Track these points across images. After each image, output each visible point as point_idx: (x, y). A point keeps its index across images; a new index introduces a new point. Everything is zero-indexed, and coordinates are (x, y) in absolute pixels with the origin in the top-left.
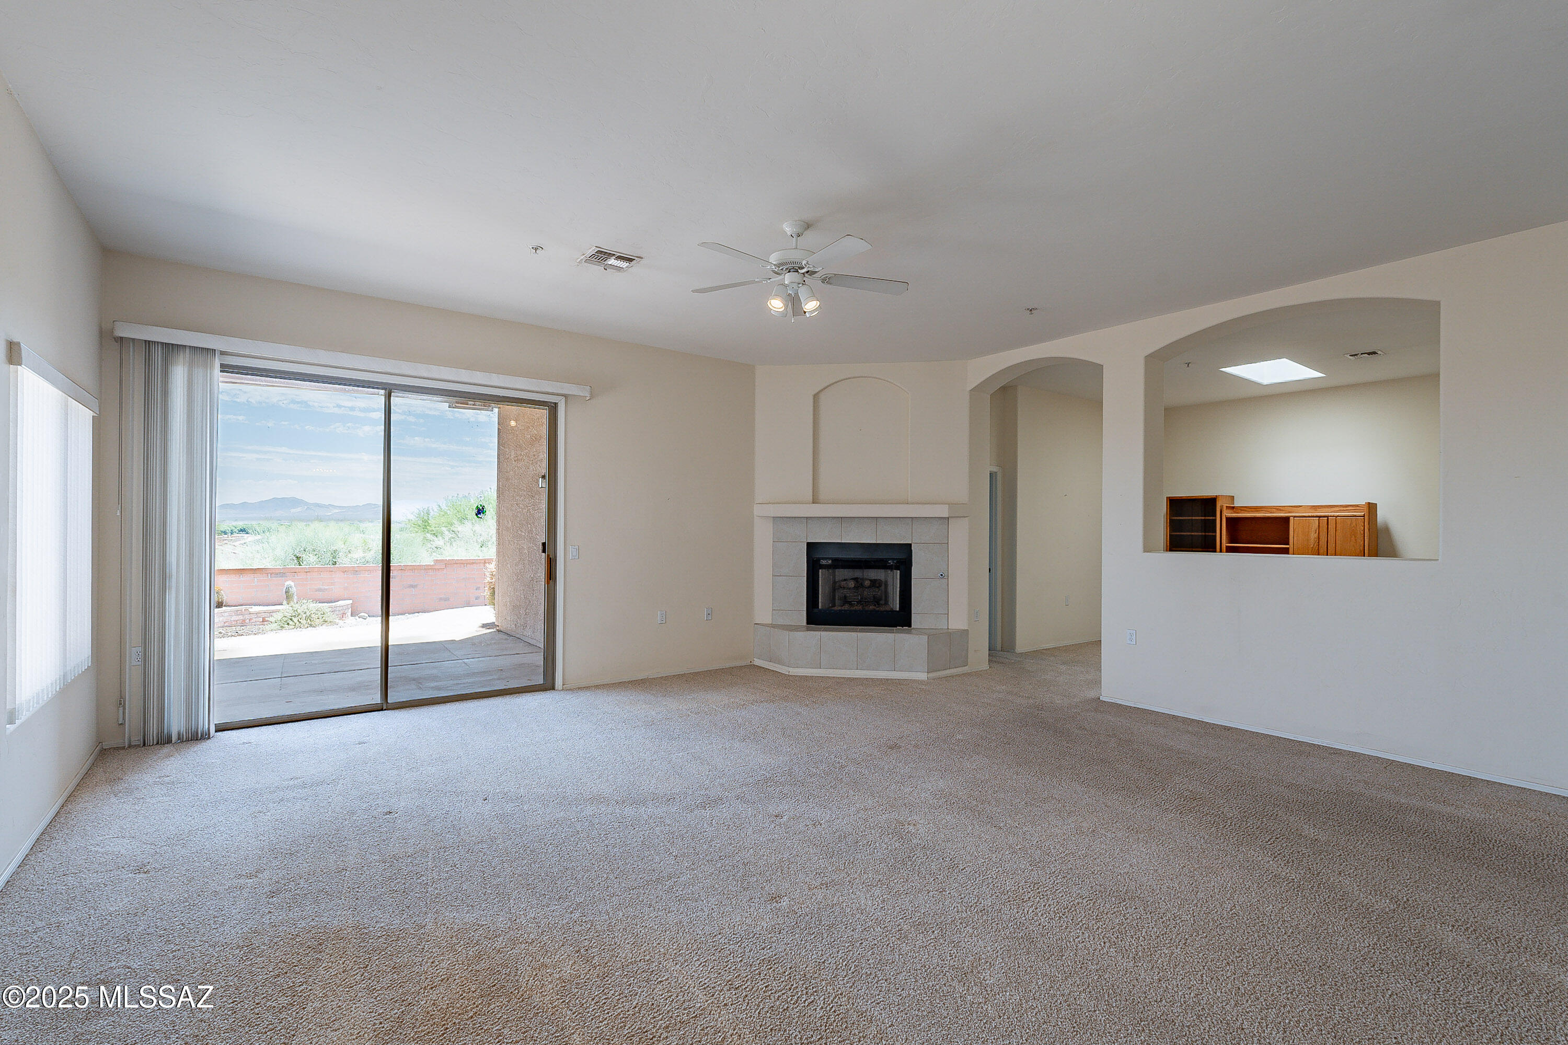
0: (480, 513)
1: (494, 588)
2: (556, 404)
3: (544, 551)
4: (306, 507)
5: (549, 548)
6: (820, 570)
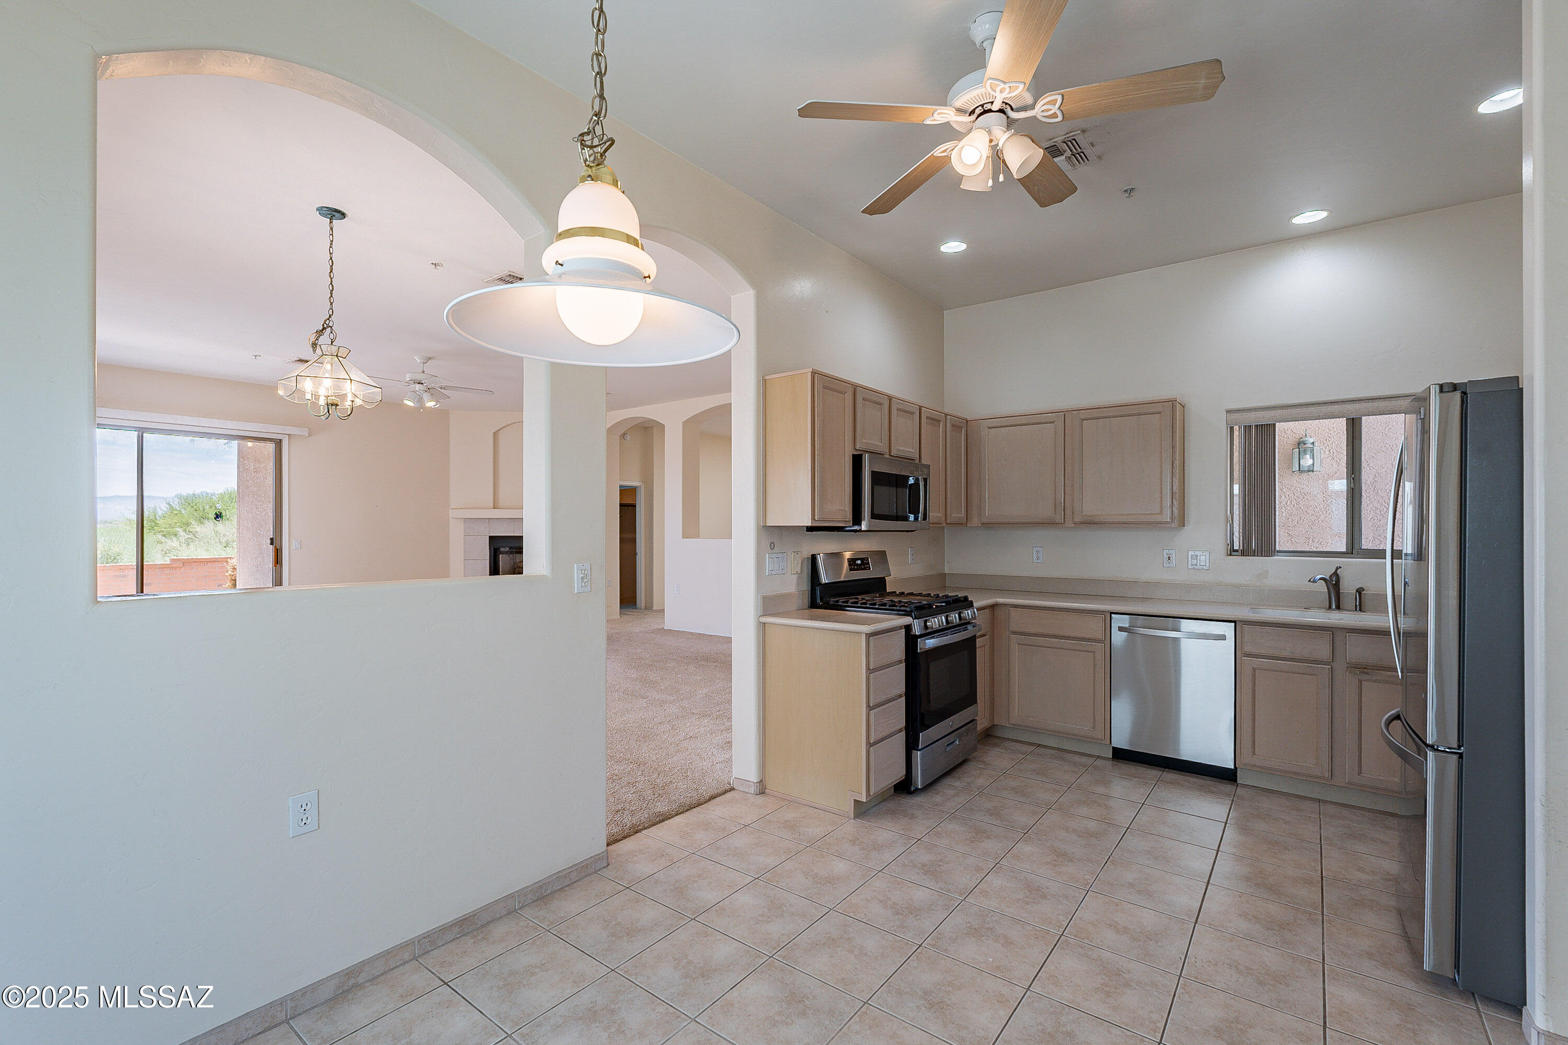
0: (218, 518)
1: (235, 580)
2: (280, 440)
3: (272, 544)
5: (276, 543)
6: (500, 555)
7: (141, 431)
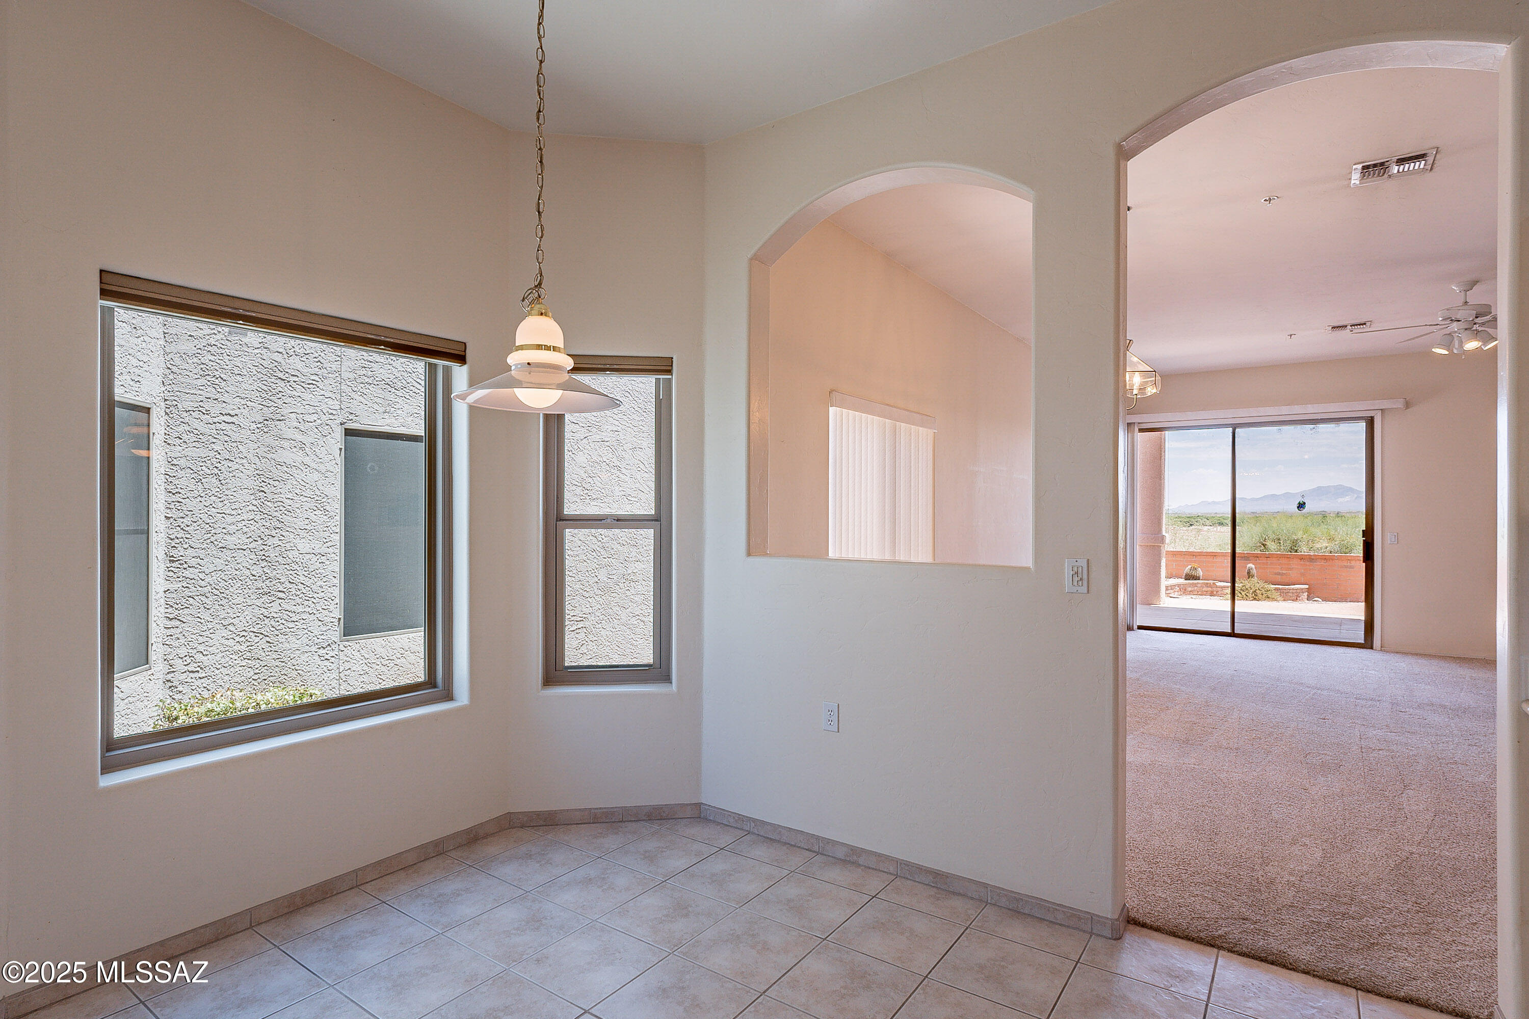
2: (1374, 418)
4: (1356, 496)
7: (1235, 427)
